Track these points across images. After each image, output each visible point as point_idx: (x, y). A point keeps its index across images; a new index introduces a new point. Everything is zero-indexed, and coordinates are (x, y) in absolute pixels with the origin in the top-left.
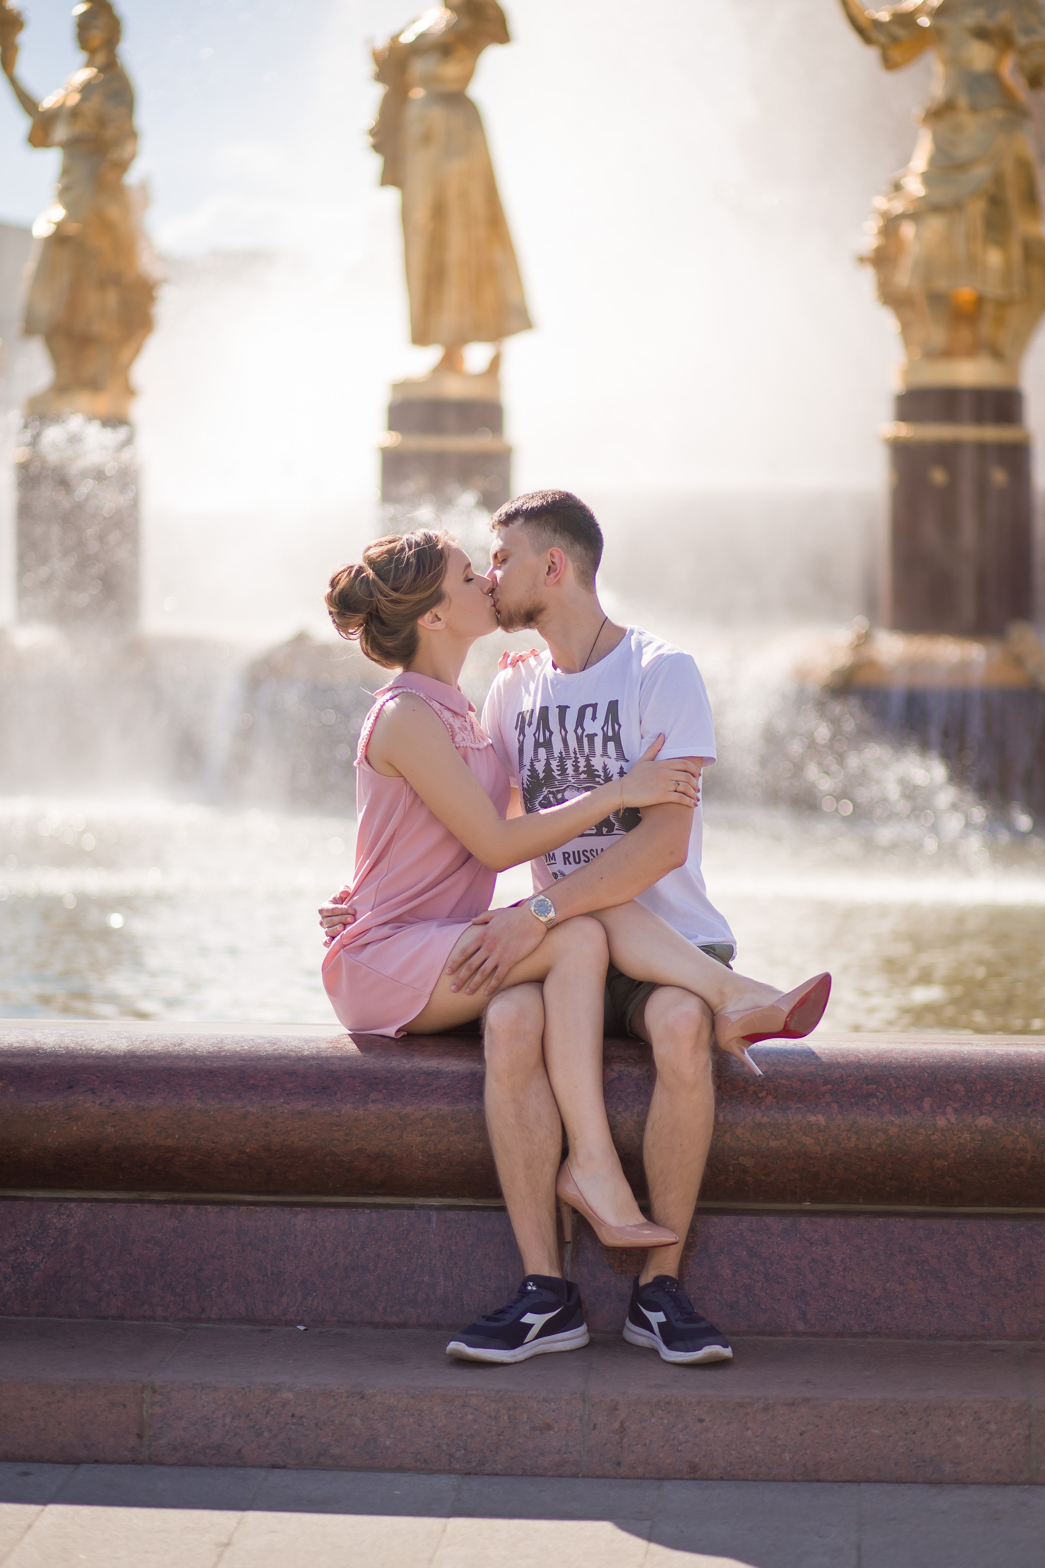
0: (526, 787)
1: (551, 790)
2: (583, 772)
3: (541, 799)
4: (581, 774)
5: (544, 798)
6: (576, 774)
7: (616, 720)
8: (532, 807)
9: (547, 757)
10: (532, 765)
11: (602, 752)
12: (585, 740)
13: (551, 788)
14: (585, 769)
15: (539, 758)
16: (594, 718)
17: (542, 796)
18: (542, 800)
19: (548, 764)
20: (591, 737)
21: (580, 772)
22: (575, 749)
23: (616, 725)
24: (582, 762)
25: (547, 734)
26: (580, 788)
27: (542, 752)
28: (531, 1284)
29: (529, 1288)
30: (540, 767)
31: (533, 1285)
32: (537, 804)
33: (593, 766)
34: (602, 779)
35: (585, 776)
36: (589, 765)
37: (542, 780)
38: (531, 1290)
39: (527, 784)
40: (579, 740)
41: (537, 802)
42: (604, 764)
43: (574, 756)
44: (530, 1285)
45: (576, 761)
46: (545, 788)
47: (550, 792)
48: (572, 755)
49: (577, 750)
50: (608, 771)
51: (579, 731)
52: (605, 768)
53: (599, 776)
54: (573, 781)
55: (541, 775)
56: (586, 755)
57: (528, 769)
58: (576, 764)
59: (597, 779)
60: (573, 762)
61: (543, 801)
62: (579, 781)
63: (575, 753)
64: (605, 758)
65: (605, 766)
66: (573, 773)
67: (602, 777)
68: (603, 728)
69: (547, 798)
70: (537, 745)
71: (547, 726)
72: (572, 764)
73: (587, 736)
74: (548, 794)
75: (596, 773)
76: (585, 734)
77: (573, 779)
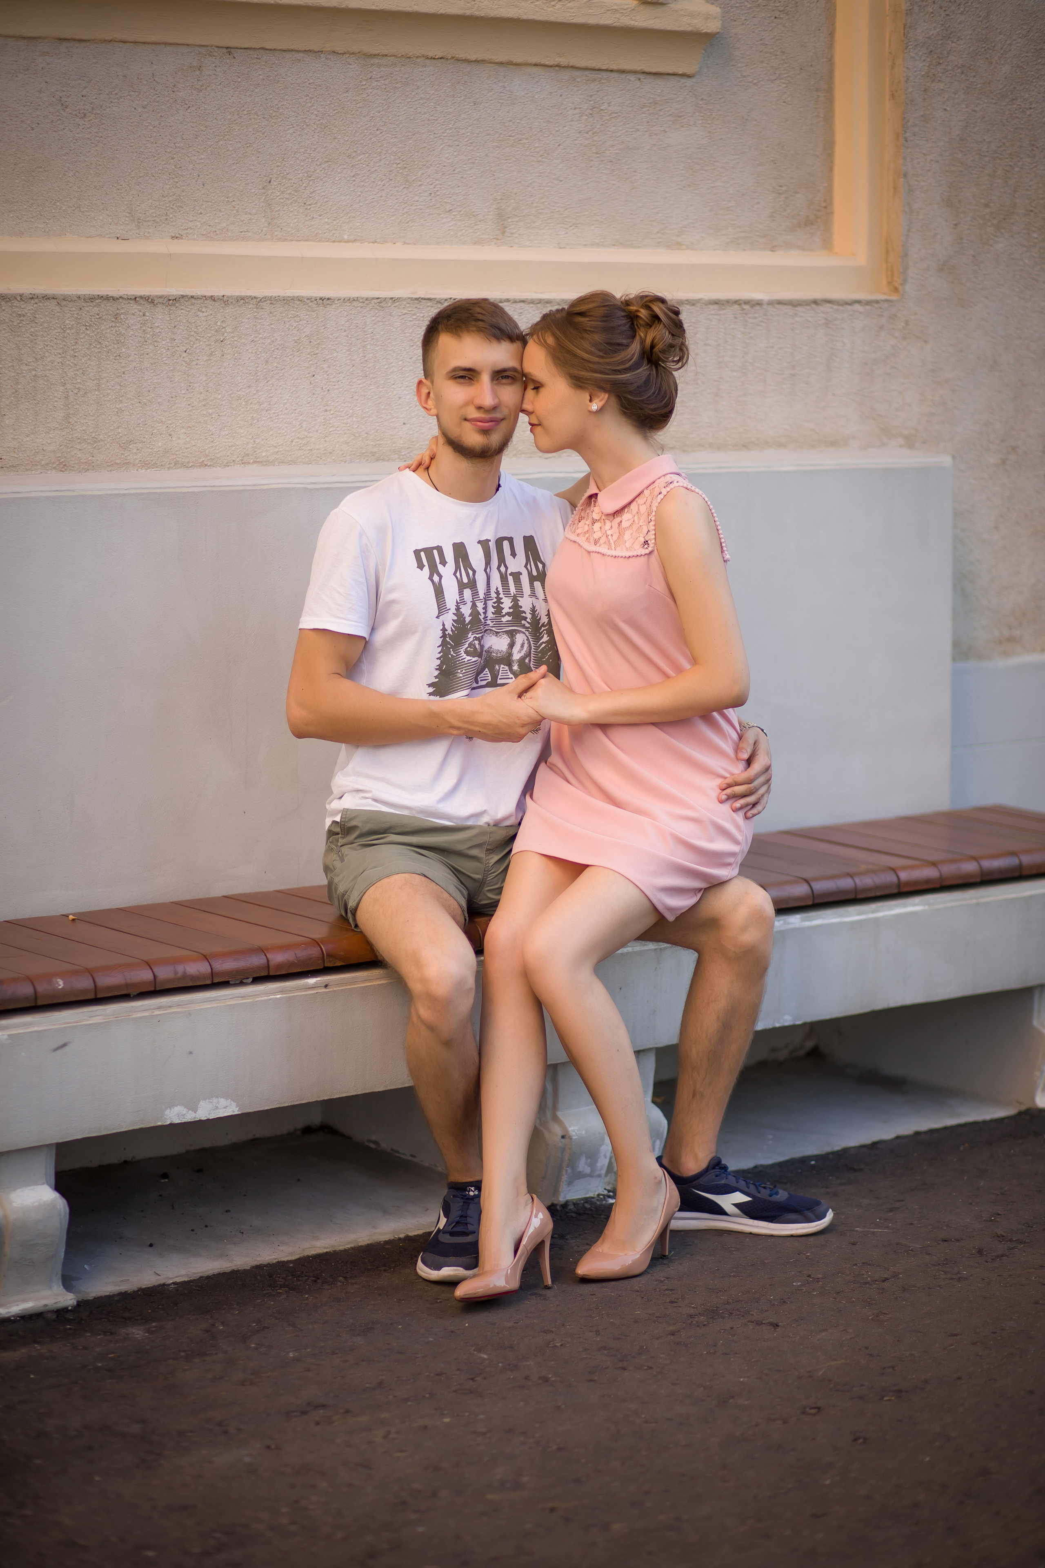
0: (451, 633)
1: (477, 636)
2: (508, 614)
3: (467, 646)
4: (504, 616)
5: (470, 645)
6: (496, 617)
7: (537, 558)
8: (457, 656)
9: (473, 599)
10: (458, 609)
11: (530, 592)
12: (510, 579)
13: (477, 634)
14: (511, 610)
15: (465, 600)
16: (514, 554)
17: (468, 643)
18: (467, 648)
19: (474, 605)
20: (517, 576)
21: (504, 614)
22: (497, 588)
23: (539, 564)
24: (507, 604)
25: (471, 572)
26: (499, 632)
27: (467, 593)
28: (473, 1188)
29: (471, 1193)
30: (466, 610)
31: (475, 1190)
32: (462, 652)
33: (521, 607)
34: (528, 622)
35: (510, 618)
36: (516, 606)
37: (468, 624)
38: (475, 1195)
39: (452, 630)
40: (504, 579)
41: (462, 650)
42: (533, 605)
43: (496, 596)
44: (472, 1191)
45: (499, 601)
46: (470, 634)
47: (476, 639)
48: (494, 595)
49: (500, 590)
50: (537, 613)
51: (503, 569)
52: (533, 610)
53: (525, 619)
54: (491, 624)
55: (468, 619)
56: (513, 595)
57: (453, 614)
58: (498, 605)
59: (523, 622)
60: (494, 603)
61: (469, 649)
62: (499, 624)
63: (498, 593)
64: (534, 599)
65: (534, 607)
66: (492, 616)
67: (528, 620)
68: (526, 566)
69: (472, 645)
70: (462, 586)
71: (468, 565)
72: (492, 606)
73: (511, 574)
74: (474, 640)
75: (524, 615)
76: (509, 572)
77: (492, 622)
